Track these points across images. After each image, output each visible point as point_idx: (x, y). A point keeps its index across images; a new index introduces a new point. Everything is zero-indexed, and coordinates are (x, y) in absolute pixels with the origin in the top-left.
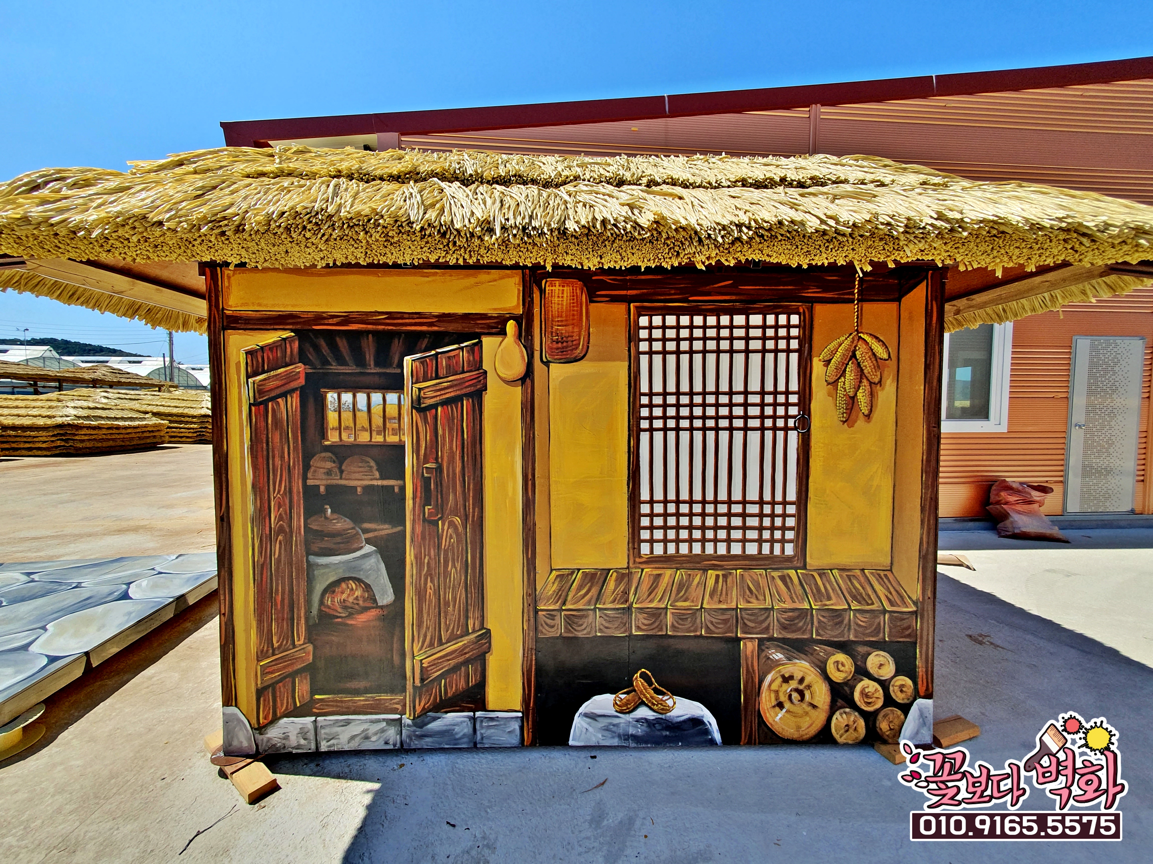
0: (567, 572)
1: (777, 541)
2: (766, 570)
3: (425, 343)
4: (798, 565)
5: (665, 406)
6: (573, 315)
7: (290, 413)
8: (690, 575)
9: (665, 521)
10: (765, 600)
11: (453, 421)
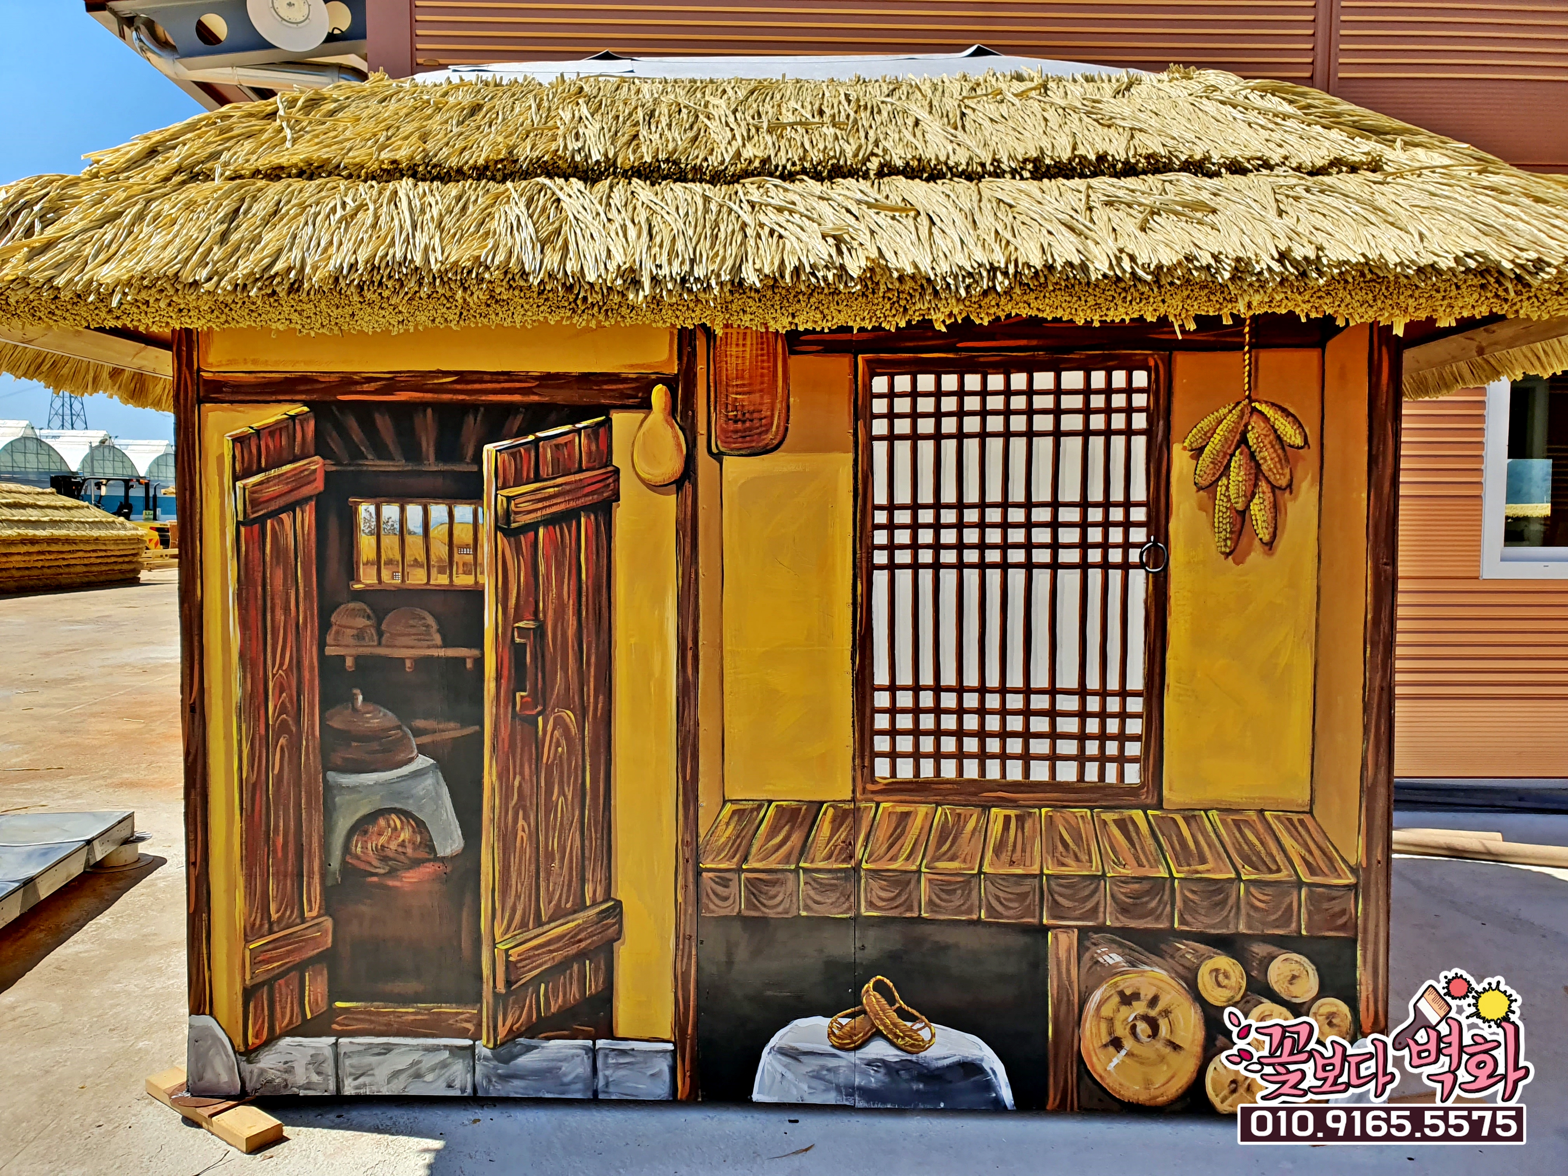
0: (749, 805)
1: (1112, 759)
2: (1091, 809)
3: (517, 422)
4: (1149, 801)
5: (915, 526)
6: (762, 375)
7: (300, 538)
8: (959, 815)
9: (916, 721)
10: (1091, 861)
11: (564, 551)
